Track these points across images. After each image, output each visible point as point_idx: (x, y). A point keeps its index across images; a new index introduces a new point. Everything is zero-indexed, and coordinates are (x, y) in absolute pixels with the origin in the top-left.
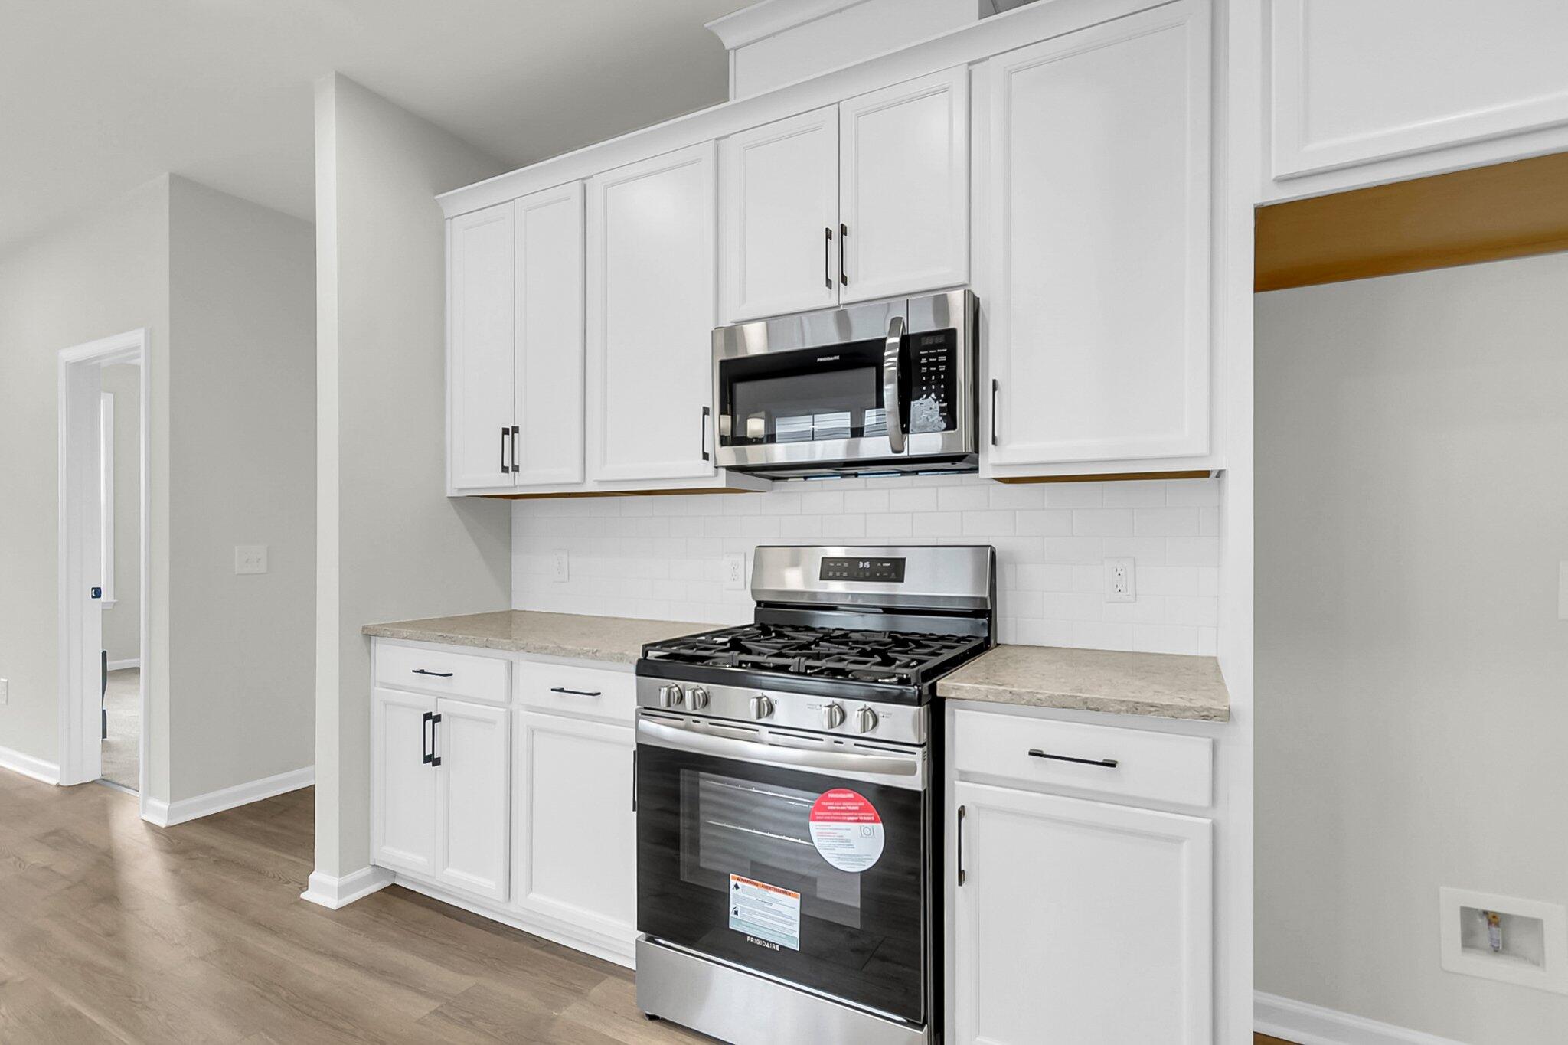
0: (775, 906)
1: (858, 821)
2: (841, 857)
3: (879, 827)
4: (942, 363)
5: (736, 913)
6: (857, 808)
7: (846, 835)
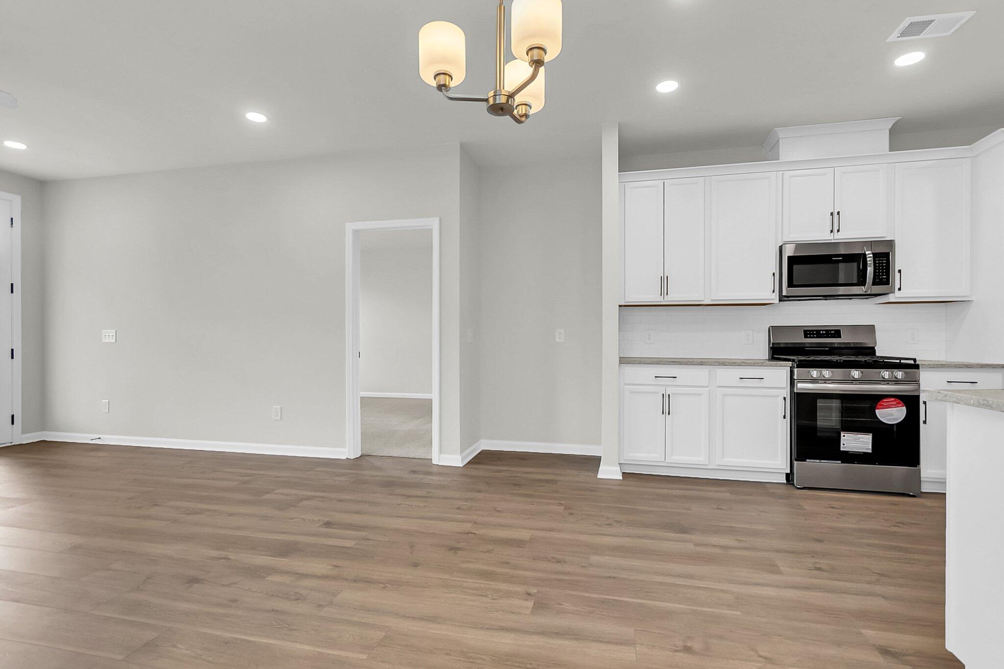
0: (861, 440)
1: (896, 407)
2: (888, 420)
3: (904, 408)
4: (885, 263)
5: (844, 445)
6: (895, 403)
7: (891, 412)
